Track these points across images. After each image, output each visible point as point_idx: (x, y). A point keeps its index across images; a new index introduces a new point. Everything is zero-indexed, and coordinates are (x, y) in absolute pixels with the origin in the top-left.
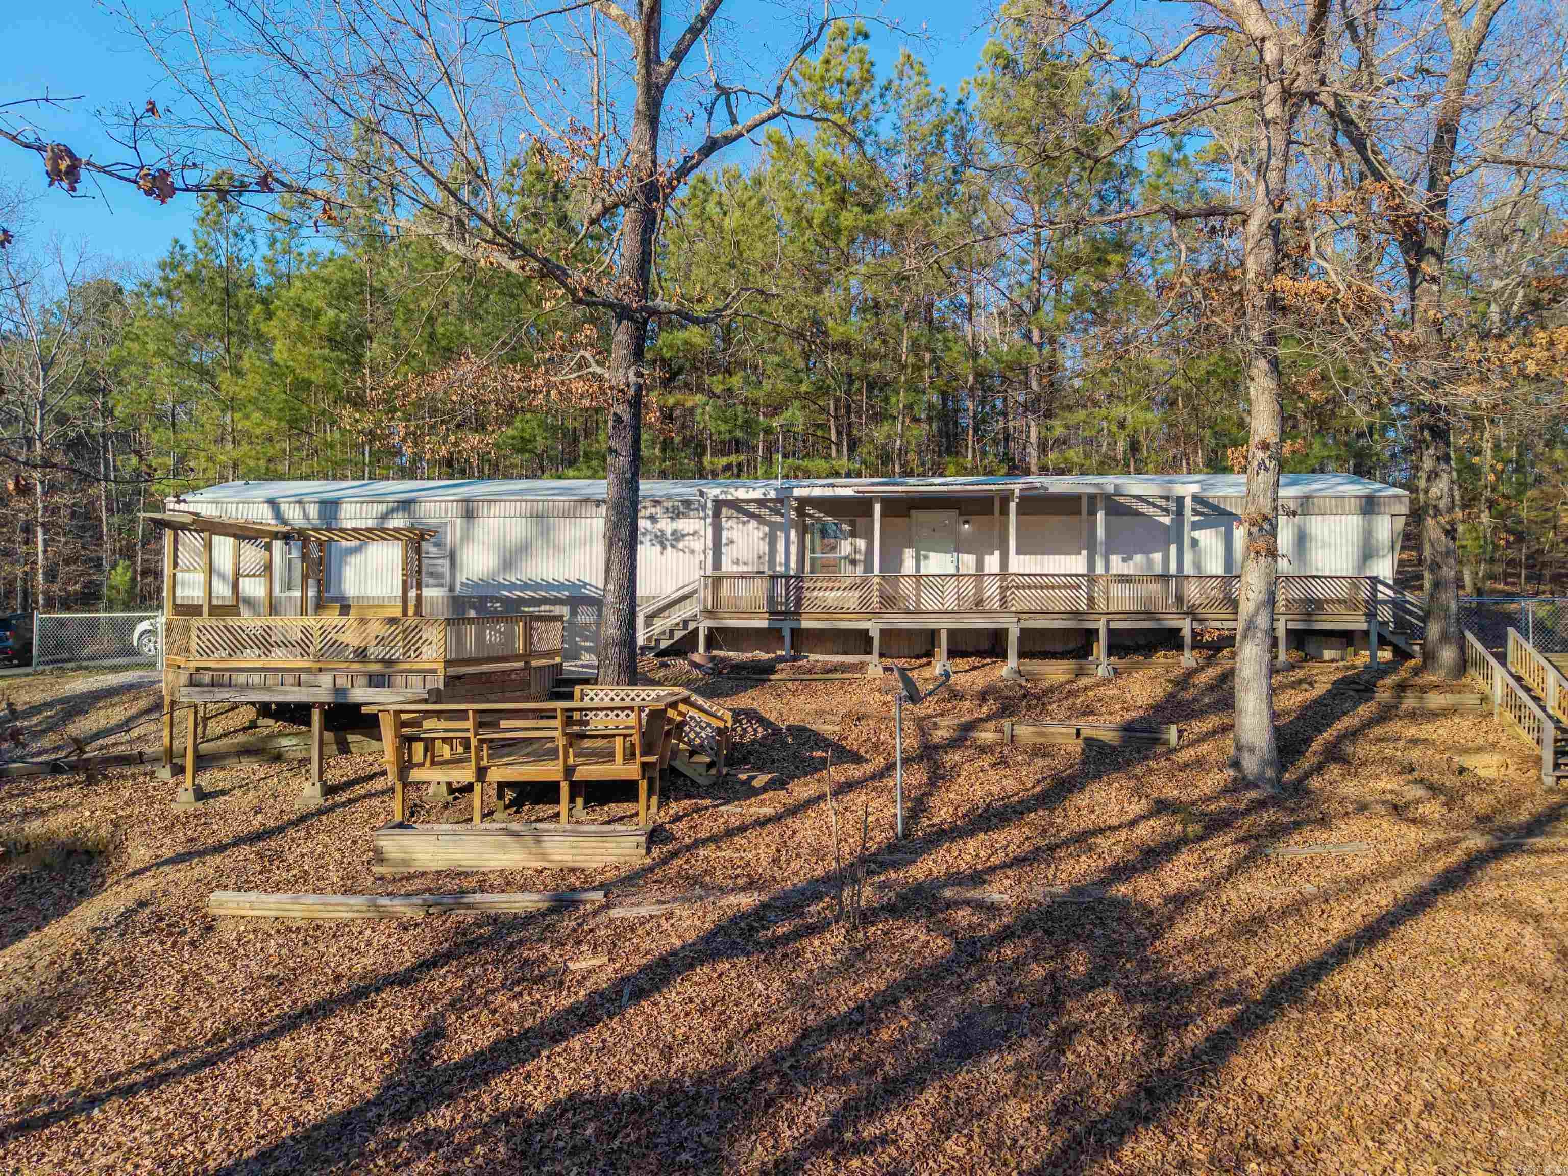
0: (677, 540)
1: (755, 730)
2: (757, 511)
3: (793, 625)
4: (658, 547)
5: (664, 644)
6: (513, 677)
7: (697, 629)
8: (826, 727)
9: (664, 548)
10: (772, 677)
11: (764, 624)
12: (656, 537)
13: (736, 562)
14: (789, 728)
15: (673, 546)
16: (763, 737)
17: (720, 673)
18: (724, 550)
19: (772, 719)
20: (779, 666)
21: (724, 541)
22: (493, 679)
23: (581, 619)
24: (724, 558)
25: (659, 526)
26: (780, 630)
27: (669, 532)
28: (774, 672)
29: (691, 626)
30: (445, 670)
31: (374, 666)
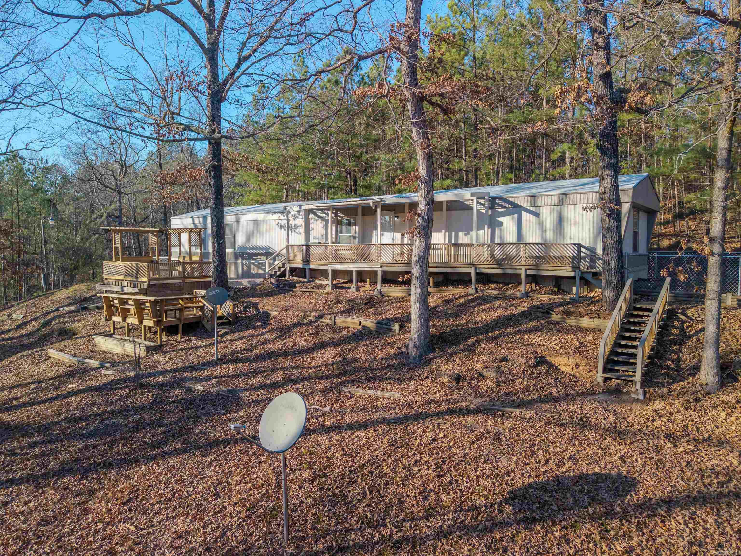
0: (296, 228)
2: (321, 215)
10: (292, 289)
11: (301, 266)
13: (315, 238)
16: (253, 315)
18: (310, 233)
20: (297, 285)
21: (310, 229)
30: (149, 282)
31: (135, 280)
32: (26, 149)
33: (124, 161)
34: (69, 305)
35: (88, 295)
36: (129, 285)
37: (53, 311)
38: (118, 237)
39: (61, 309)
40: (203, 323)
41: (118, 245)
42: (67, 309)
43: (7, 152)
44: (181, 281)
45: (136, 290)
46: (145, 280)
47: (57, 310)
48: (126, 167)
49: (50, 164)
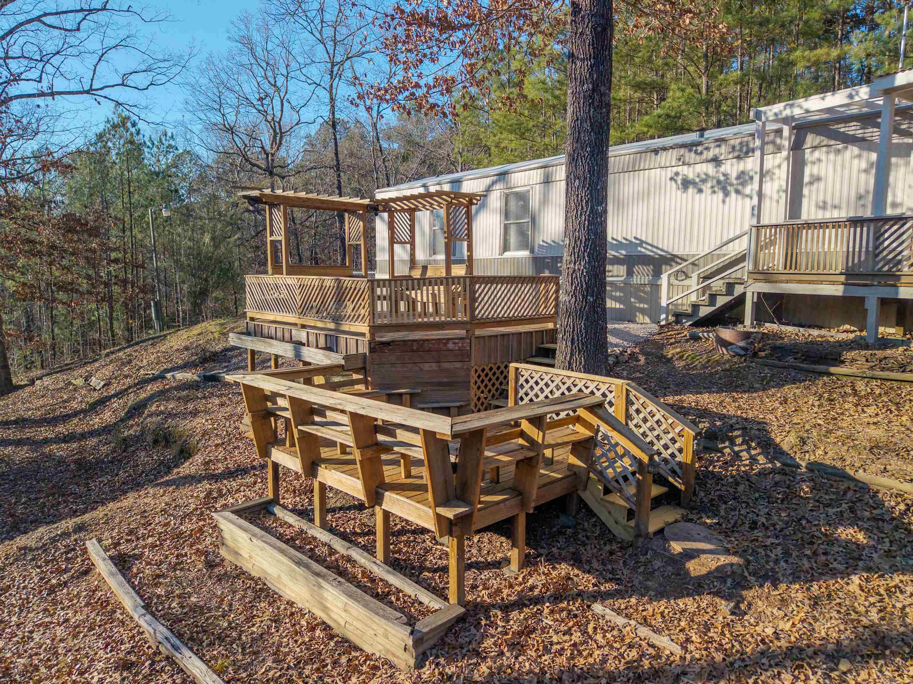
1: (754, 459)
2: (859, 133)
3: (886, 292)
4: (721, 195)
5: (704, 311)
6: (451, 346)
7: (744, 294)
8: (885, 481)
9: (726, 194)
10: (833, 370)
11: (837, 290)
12: (719, 182)
13: (823, 206)
14: (812, 467)
15: (737, 192)
16: (763, 474)
17: (755, 355)
18: (806, 191)
19: (785, 447)
21: (806, 179)
22: (426, 346)
23: (636, 280)
24: (805, 202)
25: (723, 169)
26: (862, 300)
27: (734, 175)
28: (838, 361)
29: (738, 290)
30: (372, 334)
31: (332, 326)
32: (123, 84)
33: (279, 123)
34: (185, 366)
35: (219, 348)
36: (312, 339)
37: (155, 379)
38: (278, 215)
39: (169, 375)
40: (586, 496)
41: (280, 236)
42: (180, 376)
43: (91, 89)
44: (462, 333)
45: (336, 359)
46: (364, 328)
47: (161, 377)
48: (281, 133)
49: (181, 151)
